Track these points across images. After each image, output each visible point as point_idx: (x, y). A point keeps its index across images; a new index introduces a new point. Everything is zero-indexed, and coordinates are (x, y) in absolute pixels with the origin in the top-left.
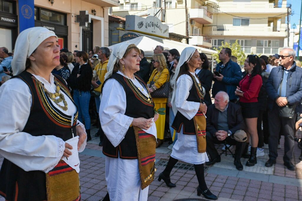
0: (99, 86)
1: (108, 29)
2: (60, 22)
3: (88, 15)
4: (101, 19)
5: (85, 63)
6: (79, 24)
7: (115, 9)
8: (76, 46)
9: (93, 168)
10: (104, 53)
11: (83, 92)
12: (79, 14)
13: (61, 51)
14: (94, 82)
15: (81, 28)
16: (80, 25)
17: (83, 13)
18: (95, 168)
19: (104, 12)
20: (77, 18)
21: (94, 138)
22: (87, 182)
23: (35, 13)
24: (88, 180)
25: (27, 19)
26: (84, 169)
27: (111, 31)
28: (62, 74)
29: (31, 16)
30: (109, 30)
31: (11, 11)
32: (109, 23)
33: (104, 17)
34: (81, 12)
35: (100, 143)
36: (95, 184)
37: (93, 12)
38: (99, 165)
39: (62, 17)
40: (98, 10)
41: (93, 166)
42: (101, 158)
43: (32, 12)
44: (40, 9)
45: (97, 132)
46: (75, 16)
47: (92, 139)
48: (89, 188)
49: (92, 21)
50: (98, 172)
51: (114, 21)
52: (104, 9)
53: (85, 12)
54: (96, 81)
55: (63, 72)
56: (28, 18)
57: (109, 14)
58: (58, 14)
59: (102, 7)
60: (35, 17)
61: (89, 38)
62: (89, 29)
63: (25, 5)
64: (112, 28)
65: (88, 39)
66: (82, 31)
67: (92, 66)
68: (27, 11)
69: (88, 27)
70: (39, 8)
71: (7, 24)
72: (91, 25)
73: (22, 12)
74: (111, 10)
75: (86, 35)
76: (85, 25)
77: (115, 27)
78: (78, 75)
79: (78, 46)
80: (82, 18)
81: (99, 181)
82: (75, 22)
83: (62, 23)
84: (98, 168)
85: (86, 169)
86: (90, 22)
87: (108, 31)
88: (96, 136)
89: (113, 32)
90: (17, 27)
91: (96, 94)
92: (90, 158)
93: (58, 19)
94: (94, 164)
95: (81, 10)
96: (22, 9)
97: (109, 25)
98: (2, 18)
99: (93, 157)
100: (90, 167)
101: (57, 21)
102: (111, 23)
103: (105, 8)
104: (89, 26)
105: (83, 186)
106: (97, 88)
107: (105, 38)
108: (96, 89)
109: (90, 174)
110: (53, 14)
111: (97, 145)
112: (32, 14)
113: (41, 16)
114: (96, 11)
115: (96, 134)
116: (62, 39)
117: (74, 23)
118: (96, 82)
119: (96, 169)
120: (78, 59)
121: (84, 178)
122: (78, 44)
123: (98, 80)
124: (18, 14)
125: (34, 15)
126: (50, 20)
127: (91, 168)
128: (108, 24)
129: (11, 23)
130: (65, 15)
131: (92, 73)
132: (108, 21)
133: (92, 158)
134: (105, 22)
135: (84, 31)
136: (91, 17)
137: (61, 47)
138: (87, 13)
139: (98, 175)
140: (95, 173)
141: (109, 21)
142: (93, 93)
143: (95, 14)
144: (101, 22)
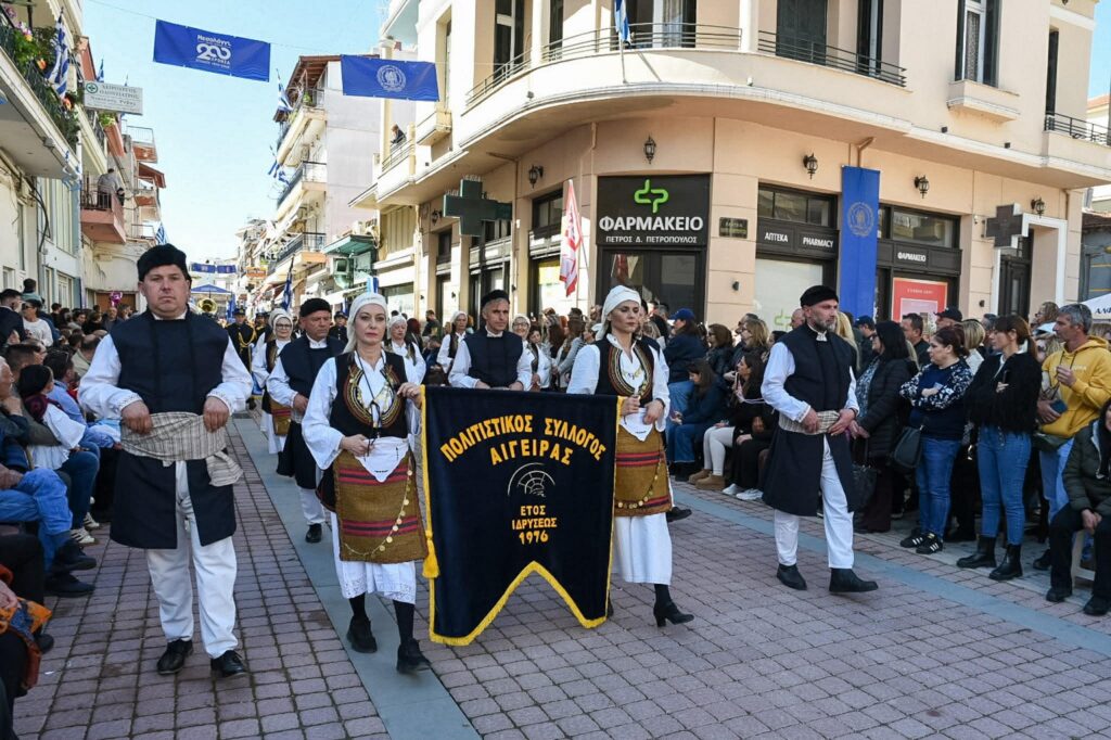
0: (1058, 418)
1: (1078, 251)
2: (942, 238)
3: (1020, 217)
4: (1061, 225)
5: (1019, 349)
6: (993, 241)
7: (1099, 192)
8: (982, 304)
9: (1030, 665)
10: (1076, 321)
11: (1012, 435)
12: (993, 214)
13: (942, 315)
14: (1044, 406)
15: (999, 252)
16: (997, 245)
17: (1005, 211)
18: (1037, 670)
19: (1067, 203)
20: (988, 226)
21: (1030, 573)
22: (1011, 708)
23: (880, 223)
24: (1014, 702)
25: (859, 237)
26: (999, 665)
27: (1086, 257)
28: (952, 379)
29: (870, 229)
30: (1082, 254)
31: (825, 222)
32: (1083, 234)
33: (1066, 218)
34: (999, 209)
35: (1050, 592)
36: (1038, 723)
37: (1036, 205)
38: (1048, 662)
39: (948, 225)
40: (1052, 199)
41: (1029, 662)
42: (1055, 638)
43: (873, 220)
44: (893, 209)
45: (1040, 555)
46: (983, 222)
47: (1025, 574)
48: (1016, 731)
49: (1031, 232)
50: (1044, 685)
51: (1099, 228)
52: (1067, 196)
53: (1012, 206)
54: (1049, 402)
55: (957, 374)
56: (863, 235)
57: (1084, 210)
58: (936, 220)
59: (1064, 190)
60: (879, 234)
61: (1019, 280)
62: (1020, 255)
63: (856, 204)
64: (1091, 248)
65: (1015, 283)
66: (1002, 260)
67: (1040, 356)
68: (860, 217)
69: (1018, 250)
70: (889, 209)
71: (814, 253)
72: (1028, 243)
73: (849, 221)
74: (1089, 196)
75: (1012, 272)
76: (1010, 244)
77: (1102, 246)
78: (1001, 386)
79: (986, 304)
80: (1002, 225)
81: (1050, 715)
82: (982, 236)
83: (947, 243)
84: (1046, 672)
85: (1008, 666)
86: (1025, 233)
87: (1078, 259)
88: (1035, 568)
89: (1093, 260)
90: (837, 257)
91: (1050, 441)
92: (1018, 632)
93: (937, 234)
94: (1032, 655)
95: (1000, 204)
96: (850, 213)
97: (1082, 241)
98: (806, 240)
99: (1029, 630)
100: (1018, 661)
101: (934, 239)
102: (1089, 233)
103: (1072, 194)
104: (1021, 247)
105: (999, 718)
106: (1050, 423)
107: (1067, 277)
108: (1047, 427)
109: (1018, 683)
110: (923, 221)
111: (1040, 595)
112: (872, 224)
113: (894, 230)
114: (1043, 204)
115: (1038, 560)
116: (946, 284)
117: (981, 239)
118: (1051, 405)
119: (1038, 674)
120: (999, 339)
121: (1001, 693)
122: (985, 298)
123: (1056, 399)
124: (839, 227)
125: (877, 227)
126: (915, 238)
127: (1021, 667)
128: (1079, 236)
129: (824, 249)
130: (955, 220)
131: (1040, 379)
132: (1080, 230)
133: (1025, 632)
134: (1069, 231)
135: (1005, 261)
136: (1029, 219)
137: (941, 305)
138: (1016, 211)
139: (1046, 695)
140: (1033, 683)
141: (1083, 229)
142: (1039, 438)
143: (1040, 213)
144: (1057, 234)
